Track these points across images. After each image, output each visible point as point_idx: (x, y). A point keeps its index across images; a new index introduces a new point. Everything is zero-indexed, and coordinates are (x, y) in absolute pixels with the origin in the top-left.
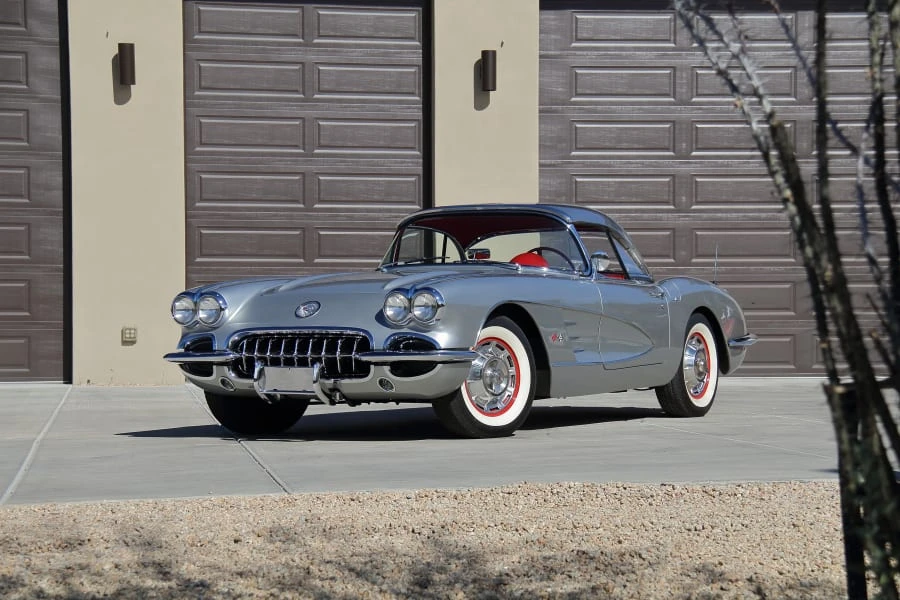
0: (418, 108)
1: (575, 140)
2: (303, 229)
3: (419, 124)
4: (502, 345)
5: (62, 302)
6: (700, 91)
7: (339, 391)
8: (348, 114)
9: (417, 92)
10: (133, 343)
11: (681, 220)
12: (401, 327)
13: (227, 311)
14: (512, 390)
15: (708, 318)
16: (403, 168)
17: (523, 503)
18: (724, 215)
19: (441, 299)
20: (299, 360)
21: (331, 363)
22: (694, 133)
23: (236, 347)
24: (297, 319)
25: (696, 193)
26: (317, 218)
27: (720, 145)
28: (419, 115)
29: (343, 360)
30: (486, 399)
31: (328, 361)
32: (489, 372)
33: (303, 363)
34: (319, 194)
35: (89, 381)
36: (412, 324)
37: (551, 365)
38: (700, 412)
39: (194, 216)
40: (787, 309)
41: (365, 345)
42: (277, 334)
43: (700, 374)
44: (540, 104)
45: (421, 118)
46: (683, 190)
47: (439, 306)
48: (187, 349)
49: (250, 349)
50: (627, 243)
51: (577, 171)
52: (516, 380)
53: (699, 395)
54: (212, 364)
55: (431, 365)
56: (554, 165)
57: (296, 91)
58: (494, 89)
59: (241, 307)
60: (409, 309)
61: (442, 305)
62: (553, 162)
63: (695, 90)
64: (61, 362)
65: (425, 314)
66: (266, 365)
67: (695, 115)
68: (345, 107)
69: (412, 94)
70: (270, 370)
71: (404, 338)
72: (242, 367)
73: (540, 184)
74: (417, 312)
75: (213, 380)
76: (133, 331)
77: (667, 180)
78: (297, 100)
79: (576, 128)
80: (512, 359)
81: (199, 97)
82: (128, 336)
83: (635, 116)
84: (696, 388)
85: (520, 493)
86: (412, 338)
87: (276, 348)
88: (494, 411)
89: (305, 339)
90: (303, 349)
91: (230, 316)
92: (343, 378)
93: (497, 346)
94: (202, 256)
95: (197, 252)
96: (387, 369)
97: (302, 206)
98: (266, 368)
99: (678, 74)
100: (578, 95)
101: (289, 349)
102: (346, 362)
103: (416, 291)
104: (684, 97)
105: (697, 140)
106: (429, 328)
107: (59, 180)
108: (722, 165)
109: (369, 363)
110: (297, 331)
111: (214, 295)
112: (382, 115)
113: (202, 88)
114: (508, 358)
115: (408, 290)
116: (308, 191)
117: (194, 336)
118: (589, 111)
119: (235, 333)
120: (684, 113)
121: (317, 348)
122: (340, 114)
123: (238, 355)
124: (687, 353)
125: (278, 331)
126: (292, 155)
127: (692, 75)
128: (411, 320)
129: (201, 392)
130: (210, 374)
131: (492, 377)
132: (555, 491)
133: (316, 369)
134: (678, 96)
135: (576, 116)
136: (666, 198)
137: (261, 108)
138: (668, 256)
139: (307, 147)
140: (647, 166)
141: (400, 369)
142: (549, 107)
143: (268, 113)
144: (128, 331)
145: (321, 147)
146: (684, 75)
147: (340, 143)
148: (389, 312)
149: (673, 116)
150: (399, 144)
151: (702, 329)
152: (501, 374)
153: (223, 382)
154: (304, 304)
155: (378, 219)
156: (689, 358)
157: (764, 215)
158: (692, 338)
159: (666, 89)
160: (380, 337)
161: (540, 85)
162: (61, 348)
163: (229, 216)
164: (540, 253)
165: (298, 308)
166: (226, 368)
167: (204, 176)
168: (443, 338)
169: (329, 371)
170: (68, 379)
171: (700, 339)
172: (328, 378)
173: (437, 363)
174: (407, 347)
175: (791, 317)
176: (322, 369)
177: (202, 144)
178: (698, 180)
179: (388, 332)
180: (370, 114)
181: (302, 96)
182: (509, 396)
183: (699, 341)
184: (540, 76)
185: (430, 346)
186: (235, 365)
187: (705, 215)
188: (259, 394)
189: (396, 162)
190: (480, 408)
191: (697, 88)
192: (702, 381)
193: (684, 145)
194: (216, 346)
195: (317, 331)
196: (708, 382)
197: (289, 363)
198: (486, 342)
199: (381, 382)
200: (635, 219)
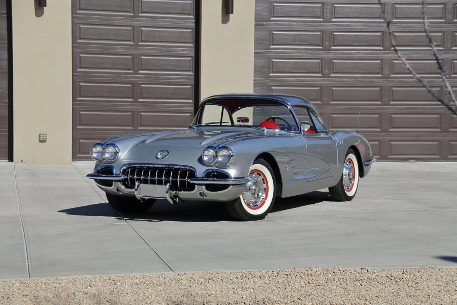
0: (193, 22)
1: (272, 40)
2: (133, 84)
3: (193, 31)
4: (260, 173)
5: (7, 119)
6: (336, 16)
7: (178, 197)
8: (157, 24)
9: (192, 13)
10: (45, 141)
11: (325, 82)
12: (211, 166)
13: (120, 153)
14: (264, 195)
15: (355, 151)
16: (184, 53)
17: (298, 284)
18: (347, 79)
19: (232, 152)
20: (158, 181)
21: (174, 183)
22: (333, 37)
23: (124, 172)
24: (156, 160)
25: (333, 68)
26: (140, 78)
27: (346, 43)
28: (193, 25)
29: (180, 181)
30: (251, 201)
31: (173, 181)
32: (254, 187)
33: (160, 183)
34: (141, 66)
35: (22, 161)
36: (217, 165)
37: (283, 182)
38: (350, 199)
39: (76, 76)
40: (377, 128)
41: (192, 174)
42: (146, 167)
43: (350, 179)
44: (255, 21)
45: (194, 27)
46: (326, 67)
47: (232, 156)
48: (99, 172)
49: (132, 173)
50: (316, 113)
51: (273, 56)
52: (266, 191)
53: (350, 190)
54: (112, 181)
55: (227, 186)
56: (262, 53)
57: (130, 12)
58: (232, 13)
59: (126, 152)
60: (216, 156)
61: (233, 156)
62: (261, 51)
63: (333, 15)
64: (7, 150)
65: (224, 160)
66: (141, 183)
67: (333, 28)
68: (155, 20)
69: (190, 14)
70: (142, 185)
71: (213, 171)
72: (128, 183)
73: (254, 62)
74: (220, 159)
75: (113, 188)
76: (45, 135)
77: (319, 61)
78: (130, 16)
79: (273, 34)
80: (265, 180)
81: (79, 14)
82: (42, 138)
83: (303, 28)
84: (348, 186)
85: (292, 275)
86: (216, 172)
87: (146, 174)
88: (256, 207)
89: (161, 170)
90: (160, 175)
91: (121, 156)
92: (180, 190)
93: (258, 174)
94: (80, 97)
95: (78, 94)
96: (204, 187)
97: (132, 72)
98: (141, 185)
99: (325, 6)
100: (274, 16)
101: (153, 175)
102: (182, 183)
103: (220, 148)
104: (328, 19)
105: (334, 41)
106: (226, 167)
107: (6, 56)
108: (347, 54)
109: (194, 184)
110: (157, 166)
111: (113, 145)
112: (174, 25)
113: (81, 9)
114: (263, 179)
115: (215, 148)
116: (136, 64)
117: (102, 165)
118: (279, 25)
119: (124, 165)
120: (327, 27)
121: (168, 175)
122: (152, 24)
123: (126, 177)
124: (344, 169)
125: (147, 165)
126: (126, 45)
127: (332, 7)
128: (217, 163)
129: (104, 193)
130: (111, 185)
131: (255, 190)
132: (310, 274)
133: (168, 186)
134: (325, 18)
135: (273, 27)
136: (318, 70)
137: (112, 20)
138: (318, 100)
139: (135, 41)
140: (309, 54)
141: (210, 187)
142: (260, 22)
143: (115, 23)
144: (42, 135)
145: (142, 41)
146: (328, 7)
147: (152, 39)
148: (206, 158)
149: (322, 28)
150: (182, 41)
151: (352, 157)
152: (259, 189)
153: (117, 190)
154: (160, 152)
155: (171, 79)
156: (345, 172)
157: (366, 79)
158: (347, 161)
159: (319, 14)
160: (200, 170)
161: (255, 11)
162: (7, 143)
163: (95, 77)
164: (274, 120)
165: (157, 154)
166: (119, 183)
167: (81, 55)
168: (232, 172)
169: (174, 187)
170: (11, 159)
171: (351, 162)
172: (173, 191)
173: (229, 185)
174: (214, 176)
175: (379, 132)
176: (170, 186)
177: (81, 39)
178: (334, 61)
179: (205, 168)
180: (168, 25)
181: (133, 14)
182: (263, 199)
183: (350, 162)
184: (255, 6)
185: (226, 176)
186: (124, 182)
187: (337, 79)
188: (137, 197)
189: (181, 50)
190: (249, 206)
191: (335, 14)
192: (351, 183)
193: (327, 43)
194: (114, 172)
195: (167, 166)
196: (353, 184)
197: (153, 182)
198: (253, 172)
199: (200, 194)
200: (302, 81)
